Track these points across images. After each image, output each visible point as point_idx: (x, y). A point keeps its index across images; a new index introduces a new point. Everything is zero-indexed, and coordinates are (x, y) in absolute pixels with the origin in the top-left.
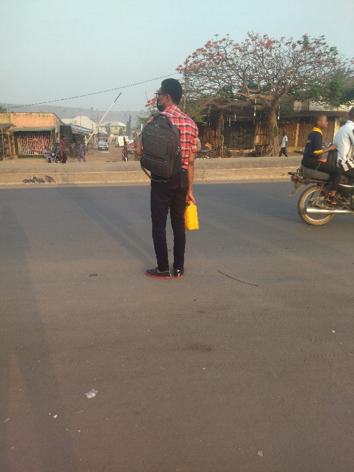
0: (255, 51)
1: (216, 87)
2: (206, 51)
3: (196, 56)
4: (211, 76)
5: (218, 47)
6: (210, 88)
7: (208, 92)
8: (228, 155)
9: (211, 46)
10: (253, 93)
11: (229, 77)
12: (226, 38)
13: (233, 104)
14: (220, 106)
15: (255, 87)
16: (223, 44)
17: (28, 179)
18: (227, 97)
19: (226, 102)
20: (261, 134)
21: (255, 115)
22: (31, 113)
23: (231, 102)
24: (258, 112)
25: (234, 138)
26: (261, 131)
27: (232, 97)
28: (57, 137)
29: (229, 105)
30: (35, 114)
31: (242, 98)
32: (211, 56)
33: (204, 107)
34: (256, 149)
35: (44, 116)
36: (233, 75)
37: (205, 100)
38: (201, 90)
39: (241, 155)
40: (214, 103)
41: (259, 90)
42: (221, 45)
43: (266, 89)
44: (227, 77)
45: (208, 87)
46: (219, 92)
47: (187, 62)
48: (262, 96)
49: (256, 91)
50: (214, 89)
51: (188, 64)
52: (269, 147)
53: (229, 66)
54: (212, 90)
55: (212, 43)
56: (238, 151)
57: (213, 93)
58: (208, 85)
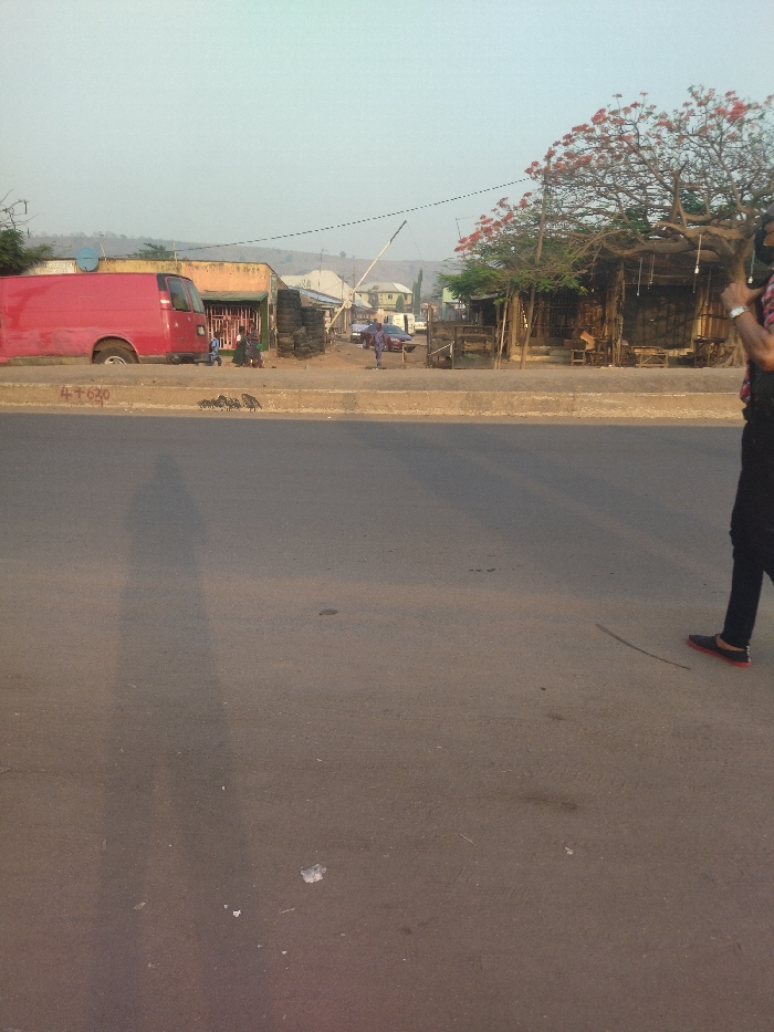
0: (704, 129)
1: (612, 209)
2: (593, 130)
3: (573, 141)
4: (602, 184)
5: (622, 122)
6: (597, 211)
7: (591, 219)
8: (631, 360)
9: (605, 120)
10: (695, 223)
11: (643, 186)
12: (640, 100)
13: (647, 246)
14: (619, 252)
15: (701, 209)
16: (634, 115)
17: (209, 399)
18: (635, 233)
19: (632, 242)
20: (709, 316)
21: (697, 271)
22: (222, 263)
23: (643, 241)
24: (704, 265)
25: (645, 322)
26: (708, 308)
27: (648, 230)
28: (271, 312)
29: (638, 248)
30: (229, 265)
31: (671, 234)
32: (605, 140)
33: (582, 254)
34: (697, 350)
35: (248, 270)
36: (650, 184)
37: (586, 238)
38: (578, 215)
39: (659, 361)
40: (605, 245)
41: (708, 216)
42: (628, 117)
43: (724, 214)
44: (637, 188)
45: (595, 211)
46: (618, 218)
47: (550, 155)
48: (715, 231)
49: (701, 218)
50: (607, 213)
51: (554, 160)
52: (726, 344)
53: (643, 162)
54: (601, 216)
55: (606, 114)
56: (653, 352)
57: (604, 223)
58: (594, 205)
